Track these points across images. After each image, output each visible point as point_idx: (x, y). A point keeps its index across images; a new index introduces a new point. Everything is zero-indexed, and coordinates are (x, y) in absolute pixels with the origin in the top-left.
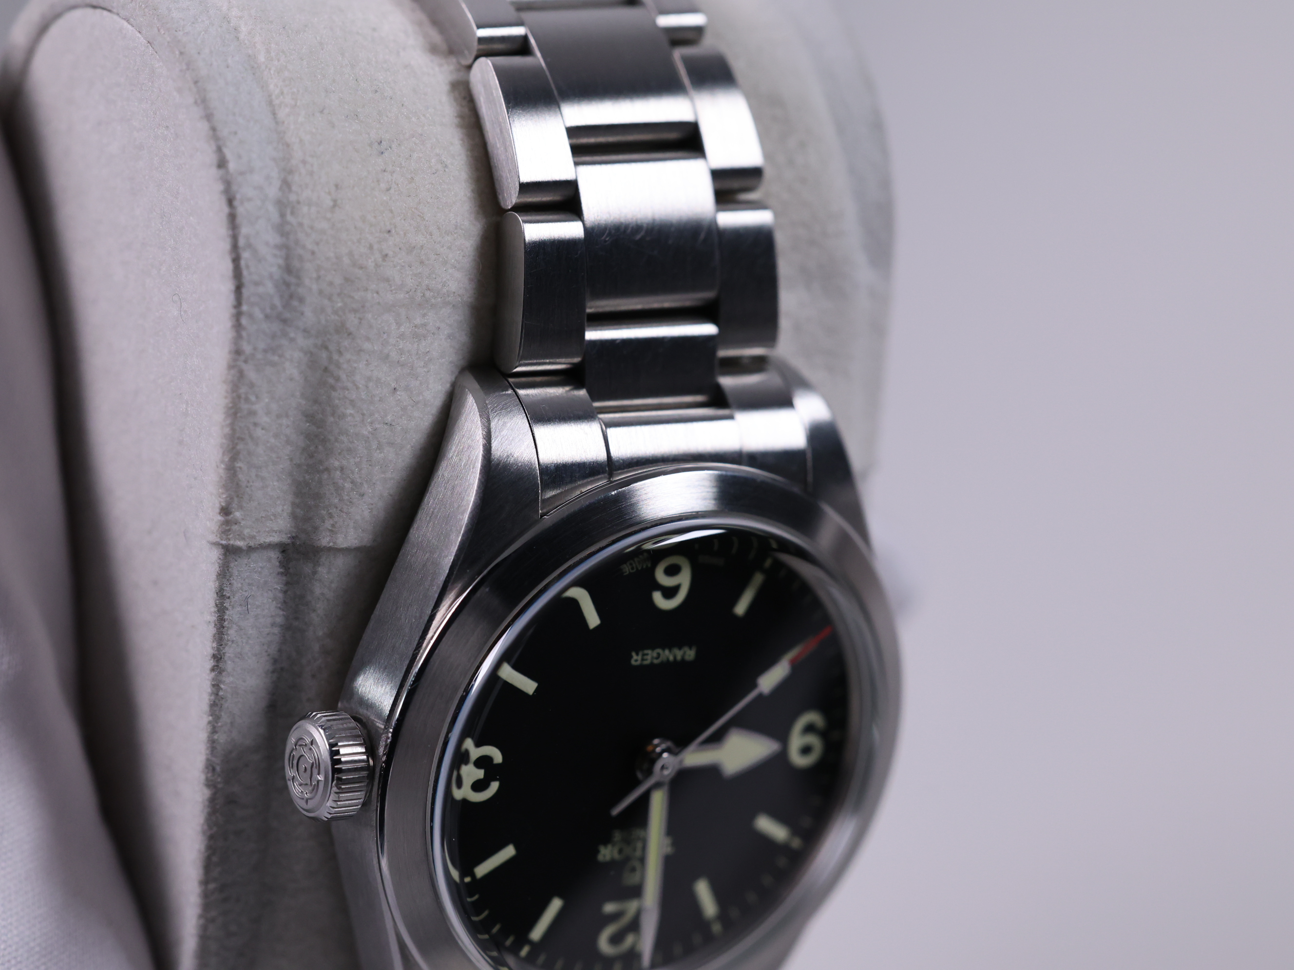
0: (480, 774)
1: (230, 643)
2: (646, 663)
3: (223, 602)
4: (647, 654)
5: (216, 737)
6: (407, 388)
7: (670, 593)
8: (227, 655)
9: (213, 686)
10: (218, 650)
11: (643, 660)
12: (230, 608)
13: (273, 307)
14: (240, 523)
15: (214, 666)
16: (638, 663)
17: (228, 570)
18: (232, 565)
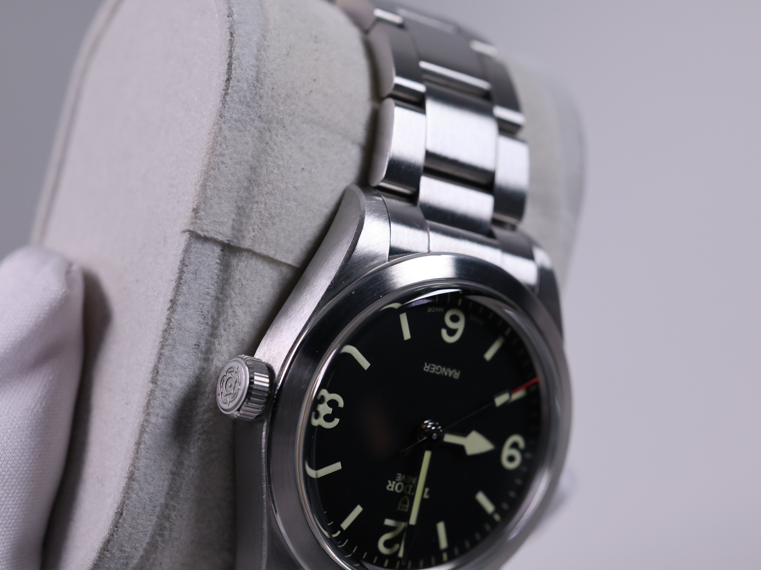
0: (330, 410)
1: (182, 294)
2: (431, 371)
3: (183, 268)
4: (433, 367)
5: (163, 351)
6: (310, 172)
7: (452, 332)
8: (179, 302)
9: (167, 319)
10: (175, 297)
11: (430, 369)
12: (186, 273)
13: (245, 97)
14: (202, 220)
15: (170, 307)
16: (428, 370)
17: (190, 249)
18: (192, 246)
